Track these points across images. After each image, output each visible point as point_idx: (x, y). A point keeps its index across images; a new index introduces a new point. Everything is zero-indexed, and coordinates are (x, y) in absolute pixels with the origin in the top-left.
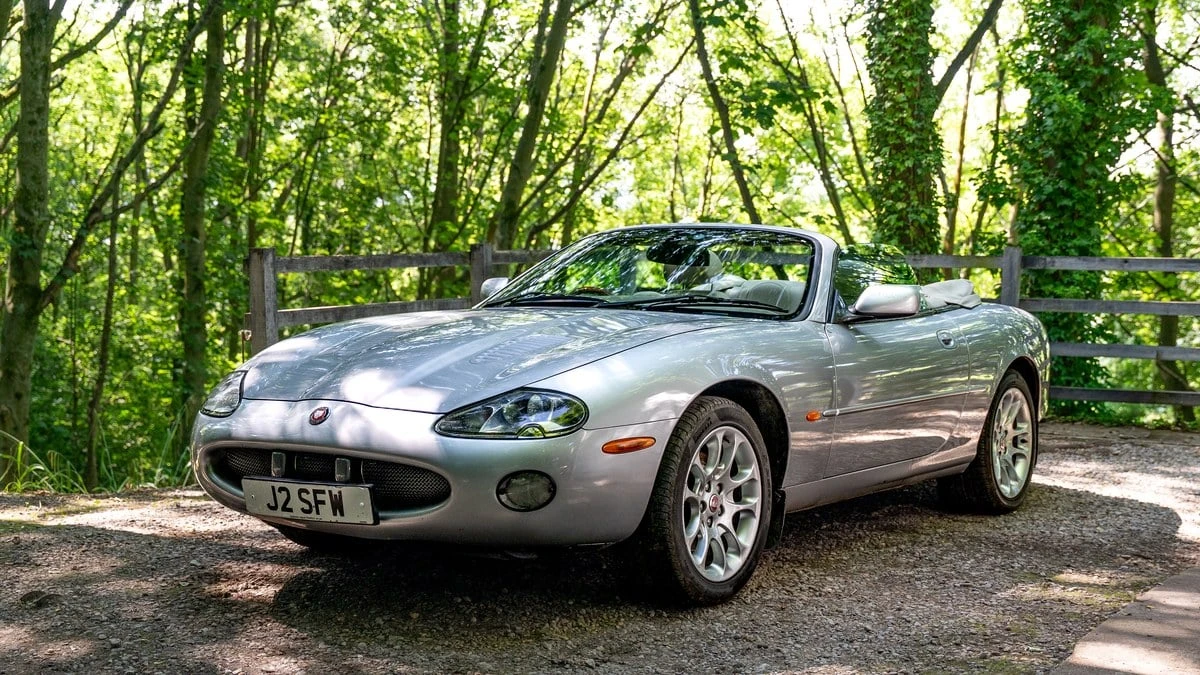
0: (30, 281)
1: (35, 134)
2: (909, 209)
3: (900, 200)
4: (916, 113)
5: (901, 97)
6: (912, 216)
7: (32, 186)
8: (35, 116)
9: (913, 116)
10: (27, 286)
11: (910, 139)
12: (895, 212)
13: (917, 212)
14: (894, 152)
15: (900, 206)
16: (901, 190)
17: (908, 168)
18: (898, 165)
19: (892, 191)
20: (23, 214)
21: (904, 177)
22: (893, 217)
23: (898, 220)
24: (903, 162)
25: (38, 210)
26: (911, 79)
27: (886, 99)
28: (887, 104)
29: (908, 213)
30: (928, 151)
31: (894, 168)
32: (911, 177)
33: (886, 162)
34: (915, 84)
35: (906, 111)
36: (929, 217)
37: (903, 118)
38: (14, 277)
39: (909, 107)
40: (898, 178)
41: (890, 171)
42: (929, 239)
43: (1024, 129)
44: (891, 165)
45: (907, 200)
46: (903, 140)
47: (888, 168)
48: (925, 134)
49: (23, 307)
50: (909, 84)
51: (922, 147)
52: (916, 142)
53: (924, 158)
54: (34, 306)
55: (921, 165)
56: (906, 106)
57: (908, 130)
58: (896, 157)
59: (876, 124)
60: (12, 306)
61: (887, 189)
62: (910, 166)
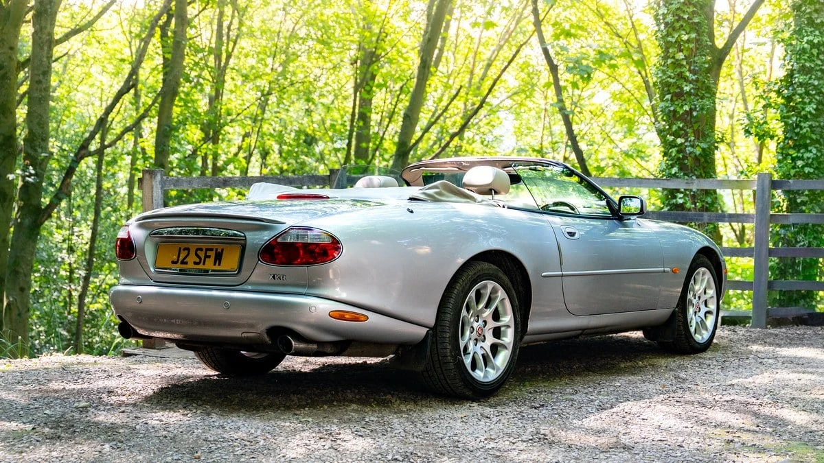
0: (34, 202)
1: (41, 91)
2: (687, 144)
3: (680, 137)
4: (692, 68)
5: (680, 56)
6: (689, 149)
7: (38, 130)
8: (41, 77)
9: (690, 71)
10: (31, 205)
11: (687, 89)
12: (674, 147)
13: (693, 146)
14: (675, 98)
15: (679, 141)
16: (680, 129)
17: (686, 111)
18: (678, 109)
19: (674, 129)
20: (30, 151)
21: (683, 118)
22: (674, 150)
23: (678, 152)
24: (682, 106)
25: (42, 148)
26: (688, 41)
27: (669, 57)
28: (669, 61)
29: (686, 146)
30: (702, 98)
31: (675, 111)
32: (689, 118)
33: (668, 107)
34: (691, 46)
35: (685, 67)
36: (703, 149)
37: (681, 72)
38: (21, 199)
39: (687, 63)
40: (678, 119)
41: (672, 114)
42: (704, 168)
43: (781, 81)
44: (672, 109)
45: (685, 136)
46: (682, 89)
47: (670, 111)
48: (699, 84)
49: (27, 222)
50: (687, 45)
51: (697, 95)
52: (692, 91)
53: (698, 104)
54: (35, 222)
55: (696, 108)
56: (685, 63)
57: (686, 79)
58: (676, 103)
59: (661, 77)
60: (19, 220)
61: (670, 128)
62: (688, 109)
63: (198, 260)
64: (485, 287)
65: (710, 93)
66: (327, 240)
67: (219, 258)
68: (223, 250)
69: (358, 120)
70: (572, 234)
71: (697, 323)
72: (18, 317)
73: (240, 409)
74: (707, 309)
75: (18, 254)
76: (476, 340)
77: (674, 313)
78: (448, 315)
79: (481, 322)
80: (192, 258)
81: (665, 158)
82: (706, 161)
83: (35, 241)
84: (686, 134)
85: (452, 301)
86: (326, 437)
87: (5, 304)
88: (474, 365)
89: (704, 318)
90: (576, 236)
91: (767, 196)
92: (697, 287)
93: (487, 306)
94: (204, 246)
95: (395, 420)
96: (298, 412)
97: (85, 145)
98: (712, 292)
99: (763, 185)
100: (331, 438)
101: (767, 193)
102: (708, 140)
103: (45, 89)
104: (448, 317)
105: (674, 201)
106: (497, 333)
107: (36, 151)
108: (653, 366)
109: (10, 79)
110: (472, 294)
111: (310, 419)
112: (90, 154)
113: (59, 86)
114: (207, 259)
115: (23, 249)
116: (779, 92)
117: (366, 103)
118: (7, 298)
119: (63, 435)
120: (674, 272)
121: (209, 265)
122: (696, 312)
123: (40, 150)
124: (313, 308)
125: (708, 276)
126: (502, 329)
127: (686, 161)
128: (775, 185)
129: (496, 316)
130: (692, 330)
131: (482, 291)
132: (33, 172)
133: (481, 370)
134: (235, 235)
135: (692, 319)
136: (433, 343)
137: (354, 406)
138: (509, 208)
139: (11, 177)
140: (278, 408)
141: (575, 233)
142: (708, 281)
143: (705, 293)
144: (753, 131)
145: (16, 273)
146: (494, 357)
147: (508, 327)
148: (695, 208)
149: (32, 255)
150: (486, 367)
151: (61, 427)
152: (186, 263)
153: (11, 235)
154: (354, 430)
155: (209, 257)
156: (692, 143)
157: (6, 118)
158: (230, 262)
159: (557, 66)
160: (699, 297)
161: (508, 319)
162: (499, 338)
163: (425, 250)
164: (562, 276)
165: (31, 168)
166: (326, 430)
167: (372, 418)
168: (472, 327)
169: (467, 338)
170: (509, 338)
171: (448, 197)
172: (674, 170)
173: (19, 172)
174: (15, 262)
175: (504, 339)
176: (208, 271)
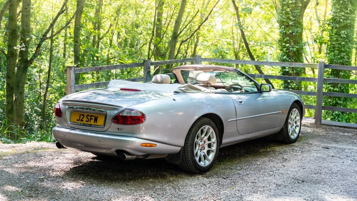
0: (25, 58)
1: (27, 12)
2: (290, 46)
3: (287, 43)
4: (293, 15)
5: (288, 10)
6: (291, 49)
7: (26, 28)
8: (27, 6)
9: (292, 16)
10: (24, 59)
11: (291, 23)
12: (286, 47)
13: (293, 47)
14: (286, 27)
15: (287, 45)
16: (288, 40)
17: (290, 33)
18: (287, 32)
19: (285, 40)
20: (23, 37)
21: (288, 36)
22: (285, 49)
23: (287, 50)
24: (289, 31)
25: (28, 36)
26: (292, 4)
27: (284, 10)
28: (284, 12)
29: (290, 47)
30: (297, 27)
31: (286, 33)
32: (291, 36)
33: (283, 31)
34: (293, 5)
35: (290, 14)
36: (297, 49)
37: (289, 17)
38: (20, 56)
39: (291, 12)
40: (287, 36)
41: (284, 34)
42: (297, 56)
43: (330, 20)
44: (284, 32)
45: (290, 43)
46: (289, 23)
47: (284, 33)
48: (296, 22)
49: (22, 66)
50: (291, 5)
51: (295, 26)
52: (293, 24)
53: (296, 30)
54: (25, 66)
55: (294, 32)
56: (290, 13)
57: (290, 20)
58: (286, 29)
59: (280, 18)
60: (19, 65)
61: (283, 39)
62: (291, 32)
63: (87, 120)
64: (205, 128)
65: (300, 25)
66: (140, 115)
67: (96, 120)
68: (97, 117)
69: (157, 21)
70: (241, 102)
71: (292, 131)
72: (19, 104)
73: (105, 181)
74: (296, 125)
75: (19, 79)
76: (201, 149)
77: (283, 128)
78: (190, 142)
79: (203, 142)
80: (85, 119)
81: (281, 52)
82: (298, 53)
83: (25, 73)
84: (290, 42)
85: (191, 135)
86: (139, 198)
87: (14, 99)
88: (200, 160)
89: (295, 128)
90: (243, 103)
91: (322, 71)
92: (292, 117)
93: (205, 135)
94: (90, 115)
95: (167, 188)
96: (128, 184)
97: (45, 35)
98: (298, 118)
99: (321, 67)
100: (141, 199)
101: (323, 70)
102: (299, 45)
103: (28, 11)
104: (189, 142)
105: (285, 70)
106: (210, 146)
107: (25, 37)
108: (273, 151)
109: (14, 6)
110: (199, 132)
111: (133, 189)
112: (47, 38)
113: (35, 3)
114: (91, 120)
115: (21, 77)
116: (329, 25)
117: (160, 14)
118: (15, 96)
119: (33, 195)
120: (283, 112)
121: (92, 122)
122: (292, 127)
123: (27, 37)
124: (134, 143)
125: (297, 111)
126: (212, 144)
127: (290, 54)
128: (326, 66)
129: (209, 139)
130: (290, 134)
131: (203, 130)
132: (24, 46)
133: (203, 162)
134: (103, 111)
135: (290, 129)
136: (183, 152)
137: (151, 180)
138: (215, 93)
139: (15, 48)
140: (120, 180)
141: (242, 102)
142: (297, 114)
143: (296, 118)
144: (318, 41)
145: (18, 87)
146: (208, 156)
147: (214, 143)
148: (293, 73)
149: (25, 79)
150: (205, 160)
151: (33, 190)
152: (83, 121)
153: (16, 70)
154: (150, 194)
155: (92, 119)
156: (292, 46)
157: (13, 22)
158: (100, 121)
159: (238, 8)
160: (293, 120)
161: (214, 140)
162: (210, 148)
163: (181, 113)
164: (237, 120)
165: (23, 44)
166: (139, 195)
167: (158, 187)
168: (199, 144)
169: (197, 150)
170: (214, 148)
171: (190, 91)
172: (285, 57)
173: (18, 46)
174: (18, 82)
175: (212, 148)
176: (91, 125)
